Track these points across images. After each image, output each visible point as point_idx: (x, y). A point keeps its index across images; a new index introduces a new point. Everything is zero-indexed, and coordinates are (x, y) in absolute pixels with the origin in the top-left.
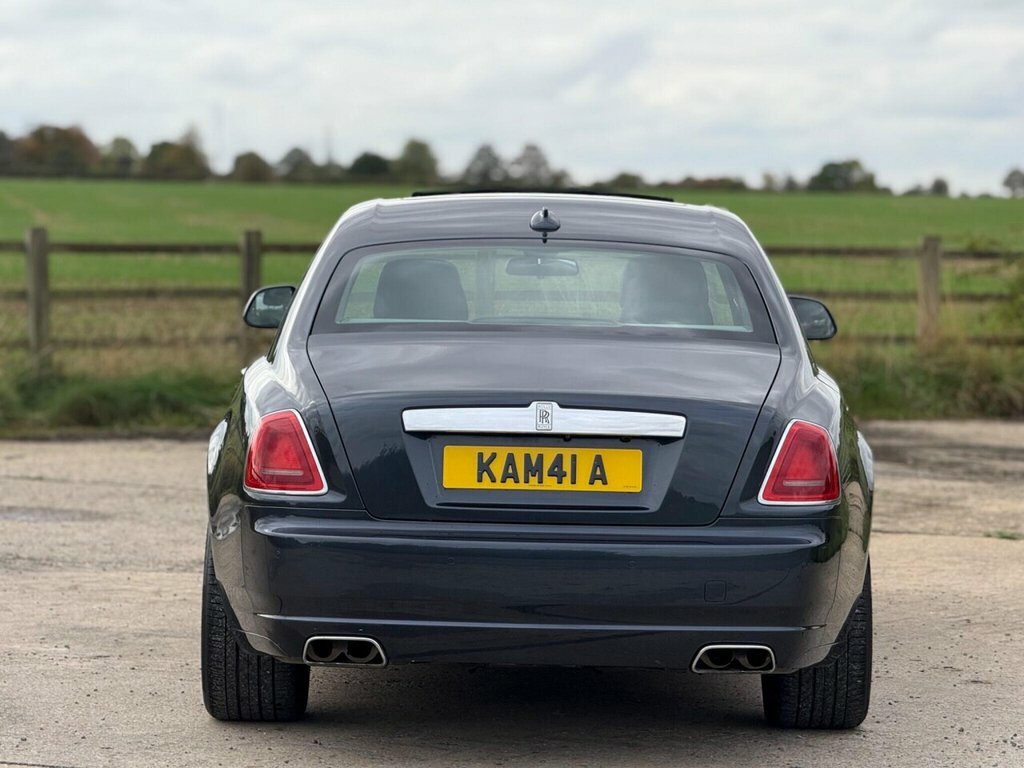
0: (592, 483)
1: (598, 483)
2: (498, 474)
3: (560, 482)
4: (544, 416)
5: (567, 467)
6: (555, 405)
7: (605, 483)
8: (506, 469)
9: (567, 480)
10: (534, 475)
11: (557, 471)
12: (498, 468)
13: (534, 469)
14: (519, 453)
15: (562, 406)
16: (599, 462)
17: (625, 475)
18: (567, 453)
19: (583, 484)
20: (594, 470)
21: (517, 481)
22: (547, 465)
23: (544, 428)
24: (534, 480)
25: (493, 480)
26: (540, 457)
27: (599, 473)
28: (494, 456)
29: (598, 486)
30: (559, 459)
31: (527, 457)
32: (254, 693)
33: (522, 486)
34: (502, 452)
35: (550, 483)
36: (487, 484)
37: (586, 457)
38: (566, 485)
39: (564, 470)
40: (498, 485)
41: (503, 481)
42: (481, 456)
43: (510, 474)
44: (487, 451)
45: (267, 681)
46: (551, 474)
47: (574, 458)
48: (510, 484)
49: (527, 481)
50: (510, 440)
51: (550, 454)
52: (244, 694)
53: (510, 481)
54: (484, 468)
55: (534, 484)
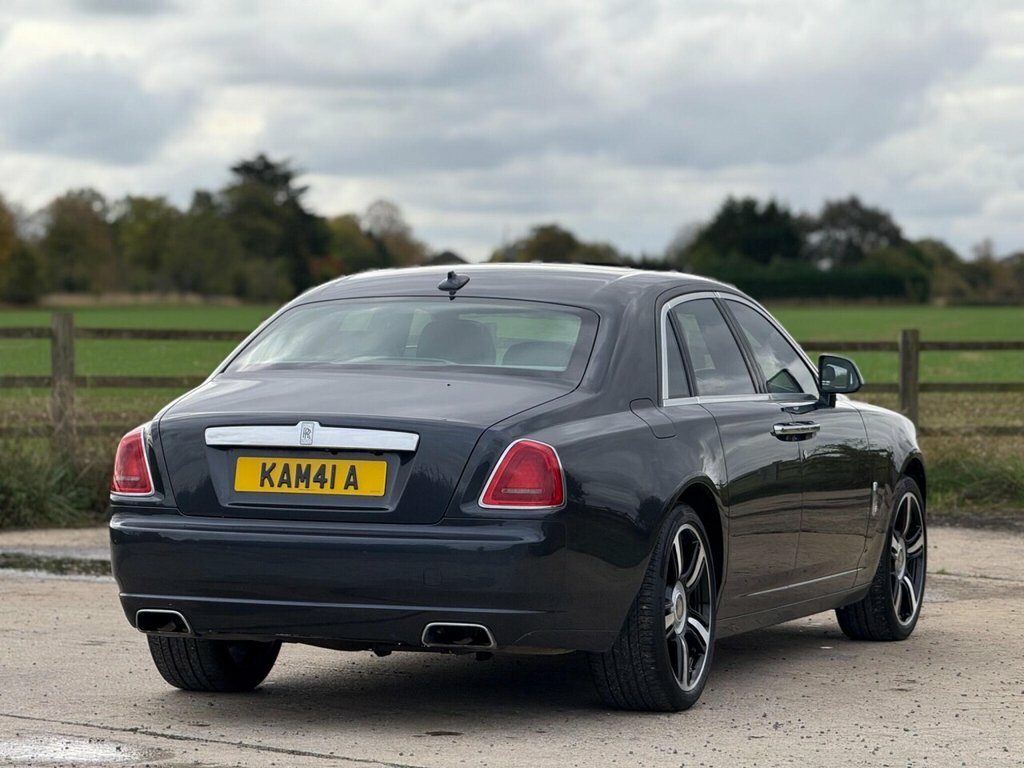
0: (346, 488)
1: (351, 488)
2: (276, 481)
3: (322, 487)
4: (306, 433)
5: (328, 475)
6: (317, 424)
7: (356, 488)
8: (282, 476)
9: (327, 485)
10: (302, 482)
11: (320, 479)
12: (276, 475)
13: (303, 476)
14: (293, 463)
15: (322, 425)
16: (353, 471)
17: (373, 482)
18: (329, 463)
19: (339, 490)
20: (349, 478)
21: (289, 486)
22: (313, 473)
23: (306, 443)
24: (302, 485)
25: (272, 485)
26: (309, 467)
27: (352, 480)
28: (274, 466)
29: (351, 491)
30: (323, 468)
31: (299, 466)
32: (187, 667)
33: (293, 490)
34: (280, 462)
35: (315, 488)
36: (267, 488)
37: (343, 466)
38: (327, 490)
39: (326, 477)
40: (276, 489)
41: (279, 486)
42: (264, 465)
43: (285, 480)
44: (269, 462)
45: (193, 656)
46: (315, 481)
47: (334, 467)
48: (284, 489)
49: (297, 486)
50: (287, 452)
51: (316, 464)
52: (180, 667)
53: (285, 486)
54: (266, 475)
55: (302, 488)
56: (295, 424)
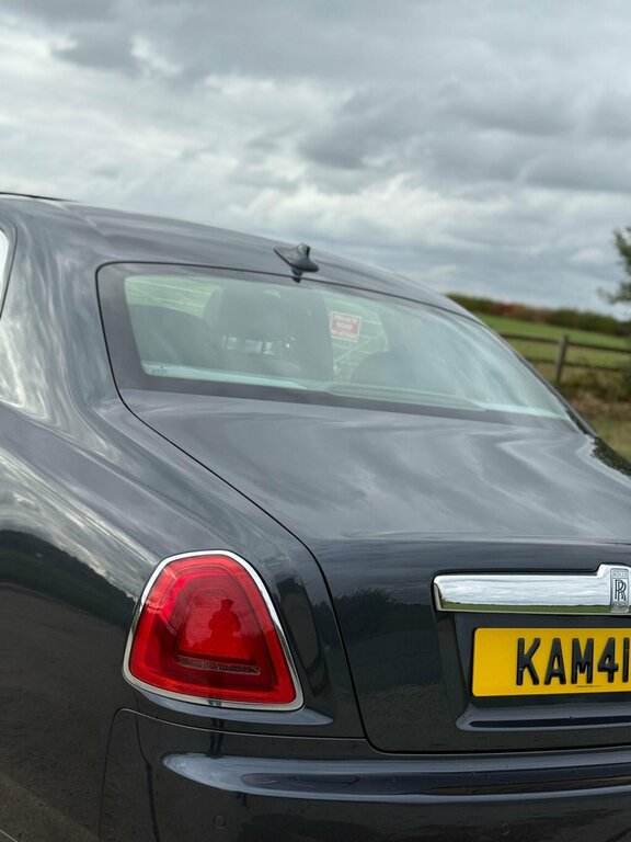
2: (541, 674)
3: (611, 679)
5: (619, 656)
8: (551, 664)
9: (618, 675)
10: (582, 671)
11: (608, 664)
12: (541, 661)
13: (582, 664)
14: (566, 636)
18: (619, 636)
21: (563, 681)
22: (597, 655)
24: (582, 679)
25: (536, 681)
26: (590, 643)
28: (537, 643)
30: (611, 645)
31: (575, 643)
33: (568, 688)
34: (547, 636)
35: (601, 683)
36: (528, 688)
38: (618, 684)
39: (616, 662)
40: (542, 689)
41: (548, 682)
42: (521, 643)
43: (555, 671)
44: (529, 635)
46: (601, 669)
47: (626, 642)
48: (555, 687)
49: (574, 680)
51: (600, 638)
53: (555, 681)
54: (524, 662)
55: (582, 684)
56: (593, 571)
